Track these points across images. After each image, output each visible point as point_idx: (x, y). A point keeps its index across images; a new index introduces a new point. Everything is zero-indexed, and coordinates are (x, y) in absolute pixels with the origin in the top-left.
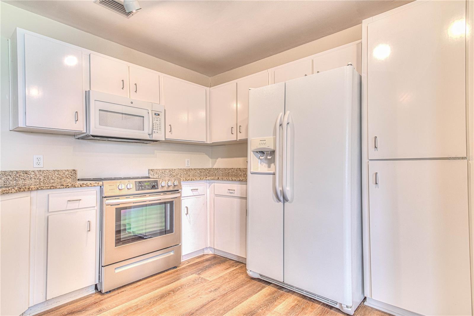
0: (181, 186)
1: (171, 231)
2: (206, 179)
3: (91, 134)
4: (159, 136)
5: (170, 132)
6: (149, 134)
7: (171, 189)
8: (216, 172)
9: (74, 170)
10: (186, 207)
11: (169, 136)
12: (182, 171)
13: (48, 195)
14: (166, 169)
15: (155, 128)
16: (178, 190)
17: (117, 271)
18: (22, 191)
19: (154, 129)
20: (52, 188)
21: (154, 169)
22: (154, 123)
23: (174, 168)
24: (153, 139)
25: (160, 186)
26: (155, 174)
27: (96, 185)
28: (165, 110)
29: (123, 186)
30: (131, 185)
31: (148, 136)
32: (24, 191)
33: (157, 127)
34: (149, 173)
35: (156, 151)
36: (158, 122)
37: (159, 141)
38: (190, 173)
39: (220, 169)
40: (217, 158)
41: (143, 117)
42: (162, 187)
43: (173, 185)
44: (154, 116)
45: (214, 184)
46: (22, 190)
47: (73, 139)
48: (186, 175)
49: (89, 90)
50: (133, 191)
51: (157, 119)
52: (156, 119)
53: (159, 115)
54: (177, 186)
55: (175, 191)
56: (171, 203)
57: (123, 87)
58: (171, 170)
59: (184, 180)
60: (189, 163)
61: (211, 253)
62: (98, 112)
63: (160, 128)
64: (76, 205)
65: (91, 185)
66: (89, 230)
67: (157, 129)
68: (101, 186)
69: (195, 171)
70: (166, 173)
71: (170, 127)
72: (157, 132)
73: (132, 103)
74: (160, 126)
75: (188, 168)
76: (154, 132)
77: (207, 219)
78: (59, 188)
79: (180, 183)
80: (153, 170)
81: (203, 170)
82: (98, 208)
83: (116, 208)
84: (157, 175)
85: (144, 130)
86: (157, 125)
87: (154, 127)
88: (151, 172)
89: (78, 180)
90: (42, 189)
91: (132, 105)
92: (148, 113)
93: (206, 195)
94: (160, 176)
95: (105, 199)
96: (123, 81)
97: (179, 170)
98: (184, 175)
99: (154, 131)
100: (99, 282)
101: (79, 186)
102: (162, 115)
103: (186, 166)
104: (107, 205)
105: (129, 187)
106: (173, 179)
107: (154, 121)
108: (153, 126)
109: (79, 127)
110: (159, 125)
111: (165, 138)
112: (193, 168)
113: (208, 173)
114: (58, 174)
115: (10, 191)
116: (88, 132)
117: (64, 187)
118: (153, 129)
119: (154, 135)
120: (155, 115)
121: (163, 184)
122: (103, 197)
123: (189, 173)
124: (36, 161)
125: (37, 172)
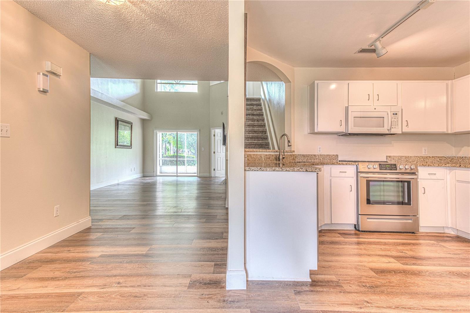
0: (417, 170)
1: (409, 203)
2: (445, 166)
3: (349, 133)
4: (397, 130)
5: (406, 126)
6: (388, 130)
7: (408, 171)
8: (460, 161)
9: (337, 155)
10: (423, 188)
11: (405, 130)
12: (419, 158)
13: (331, 168)
14: (402, 156)
15: (393, 125)
16: (415, 173)
17: (368, 220)
20: (333, 164)
22: (392, 121)
23: (410, 155)
24: (392, 133)
25: (398, 168)
26: (392, 160)
27: (354, 164)
28: (402, 109)
29: (371, 166)
30: (377, 166)
33: (395, 124)
34: (387, 159)
36: (396, 120)
37: (396, 134)
38: (428, 161)
39: (466, 157)
40: (463, 147)
41: (384, 117)
42: (400, 169)
43: (410, 168)
44: (393, 116)
45: (455, 170)
47: (336, 136)
48: (423, 162)
49: (347, 106)
50: (378, 170)
52: (394, 118)
53: (396, 114)
54: (413, 170)
55: (412, 173)
56: (409, 183)
57: (369, 99)
58: (407, 157)
59: (421, 166)
60: (427, 151)
61: (453, 233)
62: (353, 118)
63: (397, 124)
64: (343, 175)
65: (351, 164)
66: (351, 190)
67: (395, 125)
68: (356, 165)
69: (433, 159)
70: (403, 160)
71: (406, 122)
72: (395, 128)
73: (375, 109)
75: (425, 156)
77: (447, 202)
78: (336, 164)
79: (417, 167)
80: (390, 156)
81: (444, 158)
82: (355, 178)
83: (366, 180)
84: (394, 161)
85: (384, 127)
86: (395, 122)
88: (389, 158)
89: (339, 161)
90: (328, 164)
91: (375, 110)
92: (388, 114)
93: (445, 180)
94: (397, 161)
95: (360, 173)
96: (369, 95)
97: (415, 157)
98: (421, 161)
99: (392, 127)
100: (357, 224)
102: (399, 114)
103: (423, 154)
104: (361, 177)
105: (375, 167)
106: (410, 164)
107: (392, 119)
108: (391, 123)
109: (342, 129)
110: (396, 122)
111: (402, 132)
112: (431, 156)
113: (451, 161)
114: (329, 157)
116: (347, 131)
117: (338, 164)
118: (391, 125)
119: (392, 130)
120: (393, 114)
121: (401, 167)
122: (358, 172)
123: (426, 160)
124: (319, 149)
125: (319, 156)
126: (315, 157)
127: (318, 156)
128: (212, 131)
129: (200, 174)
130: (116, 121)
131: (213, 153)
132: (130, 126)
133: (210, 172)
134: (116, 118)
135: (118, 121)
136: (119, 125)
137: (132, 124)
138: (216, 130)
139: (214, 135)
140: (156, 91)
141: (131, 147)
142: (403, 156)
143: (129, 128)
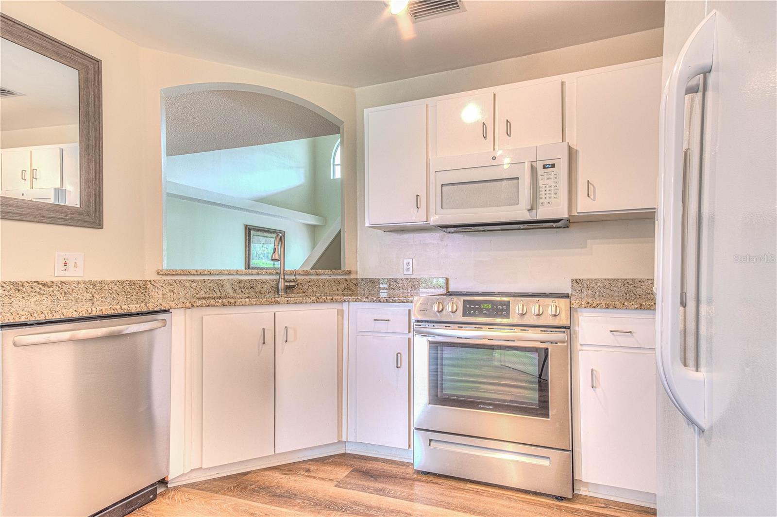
0: (577, 319)
3: (431, 224)
4: (555, 209)
5: (588, 196)
6: (529, 210)
10: (590, 369)
14: (614, 280)
16: (569, 327)
18: (322, 302)
19: (541, 198)
21: (581, 278)
22: (541, 185)
24: (539, 218)
31: (528, 213)
32: (325, 302)
33: (548, 192)
35: (589, 241)
36: (550, 182)
44: (542, 173)
46: (321, 300)
50: (459, 317)
51: (549, 177)
52: (546, 177)
53: (553, 166)
56: (544, 353)
57: (486, 136)
59: (583, 306)
62: (439, 188)
63: (556, 194)
64: (382, 326)
66: (399, 365)
67: (548, 195)
70: (615, 289)
72: (549, 203)
73: (494, 158)
74: (556, 188)
76: (542, 203)
80: (580, 280)
84: (590, 292)
85: (517, 204)
86: (550, 187)
87: (541, 193)
91: (493, 163)
94: (598, 293)
96: (484, 124)
99: (541, 201)
101: (385, 301)
107: (541, 181)
108: (537, 191)
110: (553, 188)
111: (570, 212)
115: (304, 301)
118: (538, 198)
119: (540, 209)
120: (544, 166)
124: (406, 267)
125: (404, 281)
126: (395, 283)
127: (401, 282)
130: (246, 229)
134: (246, 226)
135: (249, 230)
136: (253, 237)
137: (284, 233)
140: (332, 178)
142: (617, 280)
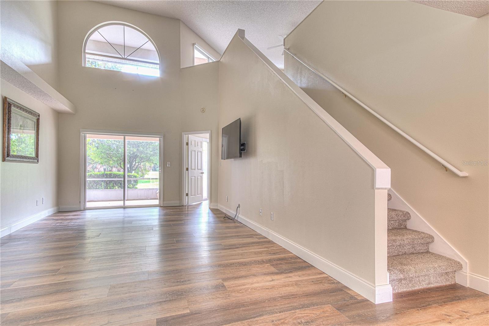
128: (185, 137)
129: (165, 202)
130: (4, 104)
131: (185, 169)
132: (35, 119)
133: (180, 198)
134: (5, 99)
135: (10, 105)
136: (13, 115)
137: (39, 116)
138: (189, 135)
139: (187, 144)
140: (83, 66)
141: (36, 161)
143: (34, 123)
